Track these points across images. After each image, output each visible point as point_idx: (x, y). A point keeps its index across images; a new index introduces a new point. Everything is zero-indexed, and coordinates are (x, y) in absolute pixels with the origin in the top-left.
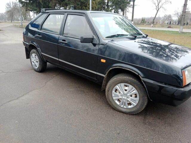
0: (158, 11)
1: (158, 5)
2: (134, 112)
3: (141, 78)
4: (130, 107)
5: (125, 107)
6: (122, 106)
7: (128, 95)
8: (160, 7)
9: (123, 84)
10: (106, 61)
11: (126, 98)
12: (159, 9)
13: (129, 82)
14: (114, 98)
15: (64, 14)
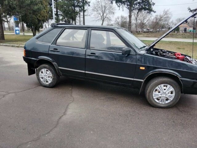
0: (103, 21)
1: (103, 15)
2: (171, 105)
3: (179, 78)
4: (167, 102)
5: (163, 103)
6: (161, 103)
7: (167, 93)
8: (105, 17)
9: (162, 85)
10: (145, 69)
11: (165, 96)
12: (104, 19)
13: (168, 82)
14: (154, 98)
15: (87, 29)
